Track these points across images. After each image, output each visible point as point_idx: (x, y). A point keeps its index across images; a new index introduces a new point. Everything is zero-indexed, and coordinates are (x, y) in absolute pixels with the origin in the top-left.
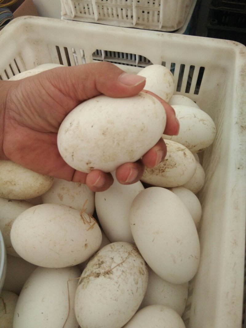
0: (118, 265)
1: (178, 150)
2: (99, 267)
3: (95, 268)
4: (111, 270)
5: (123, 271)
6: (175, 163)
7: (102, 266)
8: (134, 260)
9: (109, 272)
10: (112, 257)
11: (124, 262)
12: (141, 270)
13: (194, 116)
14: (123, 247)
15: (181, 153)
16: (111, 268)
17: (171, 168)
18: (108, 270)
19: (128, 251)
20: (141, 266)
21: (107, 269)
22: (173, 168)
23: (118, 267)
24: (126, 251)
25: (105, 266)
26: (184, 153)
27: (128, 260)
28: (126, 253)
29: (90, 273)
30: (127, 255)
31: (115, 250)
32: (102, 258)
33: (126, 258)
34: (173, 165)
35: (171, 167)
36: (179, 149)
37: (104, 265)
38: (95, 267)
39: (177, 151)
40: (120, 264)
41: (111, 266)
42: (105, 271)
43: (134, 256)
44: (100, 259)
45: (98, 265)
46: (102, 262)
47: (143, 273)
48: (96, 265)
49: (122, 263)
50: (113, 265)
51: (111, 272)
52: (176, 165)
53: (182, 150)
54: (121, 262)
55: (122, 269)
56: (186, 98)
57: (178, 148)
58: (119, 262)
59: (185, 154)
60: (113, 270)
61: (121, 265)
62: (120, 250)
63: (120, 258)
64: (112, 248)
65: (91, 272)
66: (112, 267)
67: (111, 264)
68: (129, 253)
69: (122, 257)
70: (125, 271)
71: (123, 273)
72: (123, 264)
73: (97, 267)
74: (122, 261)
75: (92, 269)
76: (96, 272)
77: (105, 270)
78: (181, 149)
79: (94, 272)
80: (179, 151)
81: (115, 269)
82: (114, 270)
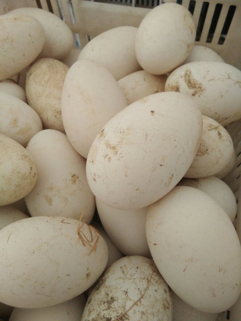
0: (136, 304)
1: (209, 128)
2: (109, 308)
3: (103, 309)
4: (126, 313)
5: (143, 313)
6: (206, 149)
7: (112, 305)
8: (156, 291)
9: (124, 316)
10: (126, 291)
11: (142, 297)
12: (165, 303)
13: (227, 77)
14: (139, 270)
15: (214, 133)
16: (126, 310)
17: (201, 156)
18: (122, 314)
19: (146, 277)
20: (165, 296)
21: (120, 312)
22: (203, 155)
23: (135, 306)
24: (143, 277)
25: (116, 307)
26: (219, 132)
27: (148, 292)
28: (144, 281)
29: (96, 315)
30: (145, 283)
31: (128, 276)
32: (111, 292)
33: (146, 290)
34: (203, 151)
35: (201, 154)
36: (211, 128)
37: (115, 305)
38: (102, 307)
39: (209, 130)
40: (137, 301)
41: (125, 305)
42: (118, 315)
43: (155, 283)
44: (109, 293)
45: (106, 304)
46: (113, 299)
47: (168, 305)
48: (104, 303)
49: (140, 300)
50: (129, 304)
51: (126, 316)
52: (208, 152)
53: (216, 128)
54: (139, 298)
55: (141, 309)
56: (209, 50)
57: (210, 126)
58: (136, 298)
59: (219, 134)
60: (128, 313)
61: (139, 303)
62: (135, 276)
63: (137, 291)
64: (123, 272)
65: (98, 315)
66: (127, 308)
67: (125, 303)
68: (148, 279)
69: (139, 289)
70: (145, 312)
71: (143, 316)
72: (142, 300)
73: (106, 307)
74: (140, 296)
75: (99, 309)
76: (105, 317)
77: (118, 313)
78: (214, 128)
79: (102, 314)
80: (211, 130)
81: (132, 311)
82: (130, 313)
